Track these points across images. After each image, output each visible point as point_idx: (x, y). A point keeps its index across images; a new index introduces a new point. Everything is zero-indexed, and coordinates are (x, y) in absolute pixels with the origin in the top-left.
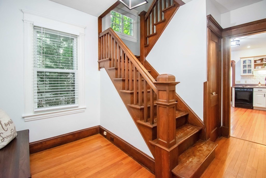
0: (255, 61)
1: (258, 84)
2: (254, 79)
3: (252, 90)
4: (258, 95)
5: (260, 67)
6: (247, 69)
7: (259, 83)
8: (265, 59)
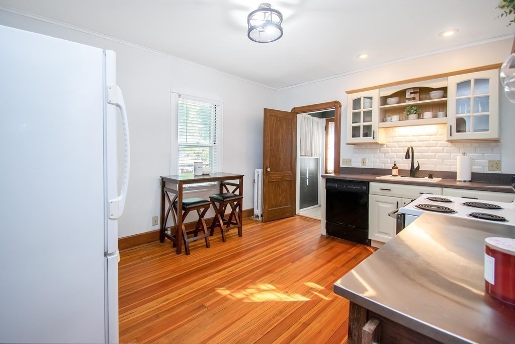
0: (384, 100)
1: (391, 168)
3: (364, 188)
4: (381, 205)
5: (395, 118)
6: (361, 124)
7: (395, 167)
8: (411, 93)
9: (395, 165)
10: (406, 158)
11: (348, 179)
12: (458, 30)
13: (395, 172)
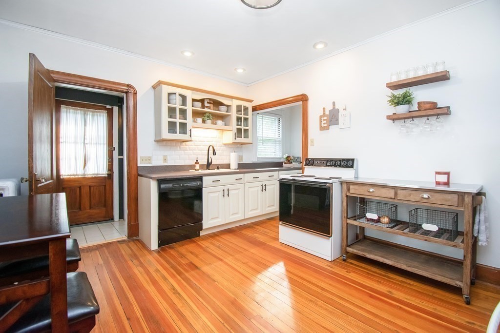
1: (194, 164)
2: (183, 152)
6: (177, 120)
7: (197, 163)
8: (208, 103)
9: (197, 161)
10: (214, 154)
11: (185, 177)
12: (245, 70)
13: (197, 167)
